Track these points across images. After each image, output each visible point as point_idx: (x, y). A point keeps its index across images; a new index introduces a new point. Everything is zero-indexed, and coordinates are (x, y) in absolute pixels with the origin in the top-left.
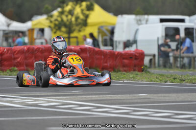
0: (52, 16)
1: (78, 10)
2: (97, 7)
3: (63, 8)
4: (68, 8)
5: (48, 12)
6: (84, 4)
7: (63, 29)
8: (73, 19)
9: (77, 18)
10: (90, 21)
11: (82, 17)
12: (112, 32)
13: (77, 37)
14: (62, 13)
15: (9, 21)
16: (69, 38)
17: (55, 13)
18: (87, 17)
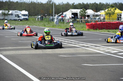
0: (105, 11)
1: (112, 10)
2: (117, 9)
3: (108, 9)
4: (109, 9)
5: (104, 10)
6: (114, 8)
7: (108, 14)
8: (111, 12)
9: (112, 12)
10: (115, 12)
11: (113, 11)
12: (121, 15)
13: (112, 17)
14: (108, 10)
15: (94, 12)
16: (110, 17)
17: (106, 10)
18: (114, 11)
